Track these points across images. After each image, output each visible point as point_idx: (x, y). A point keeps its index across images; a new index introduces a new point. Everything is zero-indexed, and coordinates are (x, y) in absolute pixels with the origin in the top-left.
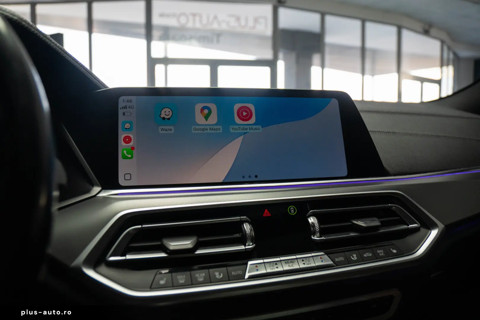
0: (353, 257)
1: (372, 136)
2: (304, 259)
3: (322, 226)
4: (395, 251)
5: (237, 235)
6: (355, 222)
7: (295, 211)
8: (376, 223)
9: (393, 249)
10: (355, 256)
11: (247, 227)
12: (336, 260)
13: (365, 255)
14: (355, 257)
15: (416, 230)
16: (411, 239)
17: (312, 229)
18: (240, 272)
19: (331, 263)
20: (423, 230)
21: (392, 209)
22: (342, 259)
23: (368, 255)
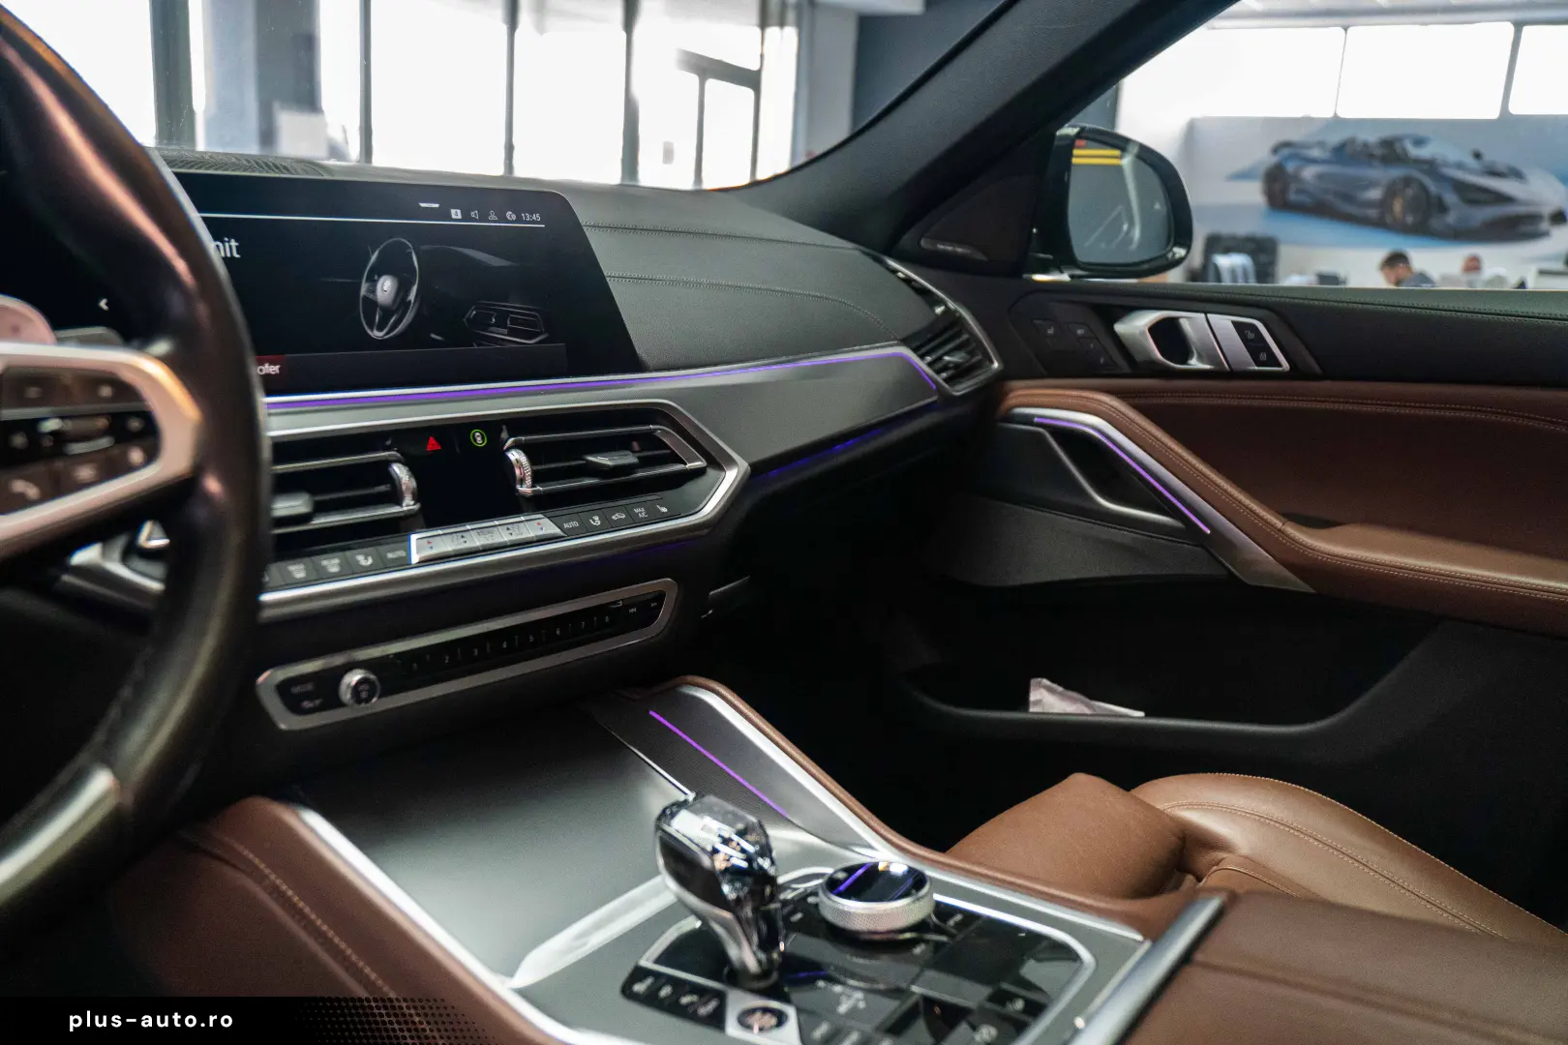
0: (594, 521)
1: (612, 285)
2: (509, 526)
3: (535, 468)
4: (664, 510)
5: (382, 488)
6: (591, 458)
7: (483, 439)
8: (630, 459)
9: (661, 506)
10: (596, 518)
11: (400, 471)
12: (566, 526)
13: (614, 517)
14: (596, 521)
15: (699, 473)
16: (692, 488)
17: (517, 472)
18: (401, 553)
19: (557, 531)
20: (711, 473)
21: (656, 434)
22: (575, 524)
23: (620, 517)
